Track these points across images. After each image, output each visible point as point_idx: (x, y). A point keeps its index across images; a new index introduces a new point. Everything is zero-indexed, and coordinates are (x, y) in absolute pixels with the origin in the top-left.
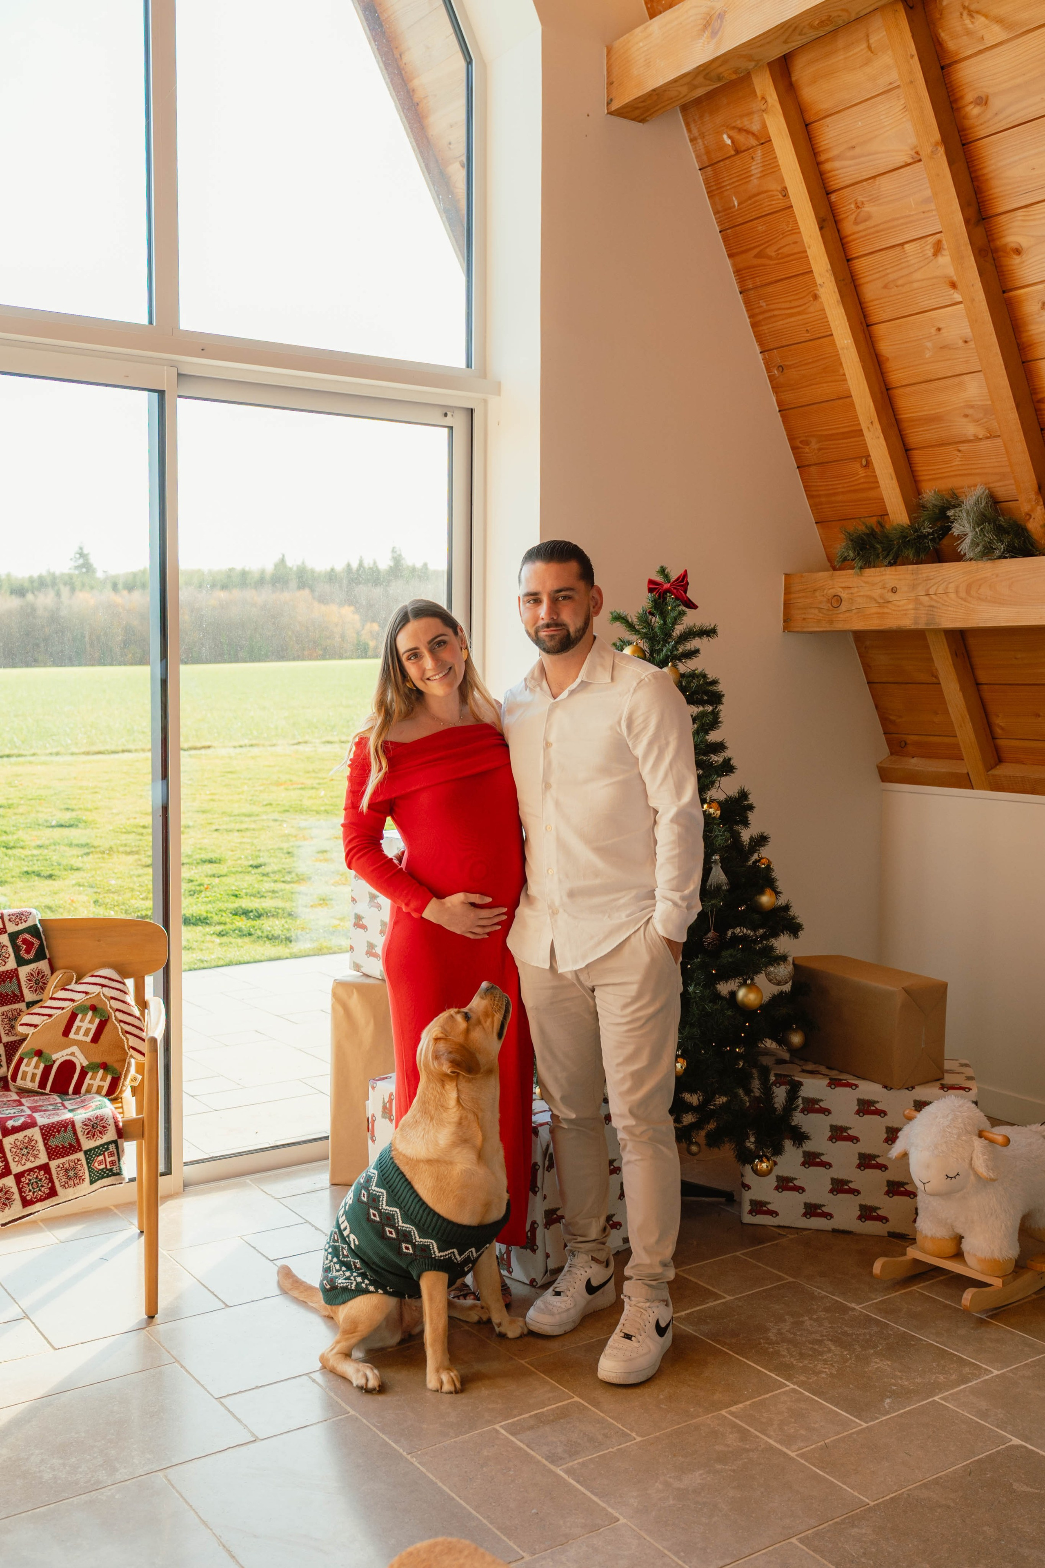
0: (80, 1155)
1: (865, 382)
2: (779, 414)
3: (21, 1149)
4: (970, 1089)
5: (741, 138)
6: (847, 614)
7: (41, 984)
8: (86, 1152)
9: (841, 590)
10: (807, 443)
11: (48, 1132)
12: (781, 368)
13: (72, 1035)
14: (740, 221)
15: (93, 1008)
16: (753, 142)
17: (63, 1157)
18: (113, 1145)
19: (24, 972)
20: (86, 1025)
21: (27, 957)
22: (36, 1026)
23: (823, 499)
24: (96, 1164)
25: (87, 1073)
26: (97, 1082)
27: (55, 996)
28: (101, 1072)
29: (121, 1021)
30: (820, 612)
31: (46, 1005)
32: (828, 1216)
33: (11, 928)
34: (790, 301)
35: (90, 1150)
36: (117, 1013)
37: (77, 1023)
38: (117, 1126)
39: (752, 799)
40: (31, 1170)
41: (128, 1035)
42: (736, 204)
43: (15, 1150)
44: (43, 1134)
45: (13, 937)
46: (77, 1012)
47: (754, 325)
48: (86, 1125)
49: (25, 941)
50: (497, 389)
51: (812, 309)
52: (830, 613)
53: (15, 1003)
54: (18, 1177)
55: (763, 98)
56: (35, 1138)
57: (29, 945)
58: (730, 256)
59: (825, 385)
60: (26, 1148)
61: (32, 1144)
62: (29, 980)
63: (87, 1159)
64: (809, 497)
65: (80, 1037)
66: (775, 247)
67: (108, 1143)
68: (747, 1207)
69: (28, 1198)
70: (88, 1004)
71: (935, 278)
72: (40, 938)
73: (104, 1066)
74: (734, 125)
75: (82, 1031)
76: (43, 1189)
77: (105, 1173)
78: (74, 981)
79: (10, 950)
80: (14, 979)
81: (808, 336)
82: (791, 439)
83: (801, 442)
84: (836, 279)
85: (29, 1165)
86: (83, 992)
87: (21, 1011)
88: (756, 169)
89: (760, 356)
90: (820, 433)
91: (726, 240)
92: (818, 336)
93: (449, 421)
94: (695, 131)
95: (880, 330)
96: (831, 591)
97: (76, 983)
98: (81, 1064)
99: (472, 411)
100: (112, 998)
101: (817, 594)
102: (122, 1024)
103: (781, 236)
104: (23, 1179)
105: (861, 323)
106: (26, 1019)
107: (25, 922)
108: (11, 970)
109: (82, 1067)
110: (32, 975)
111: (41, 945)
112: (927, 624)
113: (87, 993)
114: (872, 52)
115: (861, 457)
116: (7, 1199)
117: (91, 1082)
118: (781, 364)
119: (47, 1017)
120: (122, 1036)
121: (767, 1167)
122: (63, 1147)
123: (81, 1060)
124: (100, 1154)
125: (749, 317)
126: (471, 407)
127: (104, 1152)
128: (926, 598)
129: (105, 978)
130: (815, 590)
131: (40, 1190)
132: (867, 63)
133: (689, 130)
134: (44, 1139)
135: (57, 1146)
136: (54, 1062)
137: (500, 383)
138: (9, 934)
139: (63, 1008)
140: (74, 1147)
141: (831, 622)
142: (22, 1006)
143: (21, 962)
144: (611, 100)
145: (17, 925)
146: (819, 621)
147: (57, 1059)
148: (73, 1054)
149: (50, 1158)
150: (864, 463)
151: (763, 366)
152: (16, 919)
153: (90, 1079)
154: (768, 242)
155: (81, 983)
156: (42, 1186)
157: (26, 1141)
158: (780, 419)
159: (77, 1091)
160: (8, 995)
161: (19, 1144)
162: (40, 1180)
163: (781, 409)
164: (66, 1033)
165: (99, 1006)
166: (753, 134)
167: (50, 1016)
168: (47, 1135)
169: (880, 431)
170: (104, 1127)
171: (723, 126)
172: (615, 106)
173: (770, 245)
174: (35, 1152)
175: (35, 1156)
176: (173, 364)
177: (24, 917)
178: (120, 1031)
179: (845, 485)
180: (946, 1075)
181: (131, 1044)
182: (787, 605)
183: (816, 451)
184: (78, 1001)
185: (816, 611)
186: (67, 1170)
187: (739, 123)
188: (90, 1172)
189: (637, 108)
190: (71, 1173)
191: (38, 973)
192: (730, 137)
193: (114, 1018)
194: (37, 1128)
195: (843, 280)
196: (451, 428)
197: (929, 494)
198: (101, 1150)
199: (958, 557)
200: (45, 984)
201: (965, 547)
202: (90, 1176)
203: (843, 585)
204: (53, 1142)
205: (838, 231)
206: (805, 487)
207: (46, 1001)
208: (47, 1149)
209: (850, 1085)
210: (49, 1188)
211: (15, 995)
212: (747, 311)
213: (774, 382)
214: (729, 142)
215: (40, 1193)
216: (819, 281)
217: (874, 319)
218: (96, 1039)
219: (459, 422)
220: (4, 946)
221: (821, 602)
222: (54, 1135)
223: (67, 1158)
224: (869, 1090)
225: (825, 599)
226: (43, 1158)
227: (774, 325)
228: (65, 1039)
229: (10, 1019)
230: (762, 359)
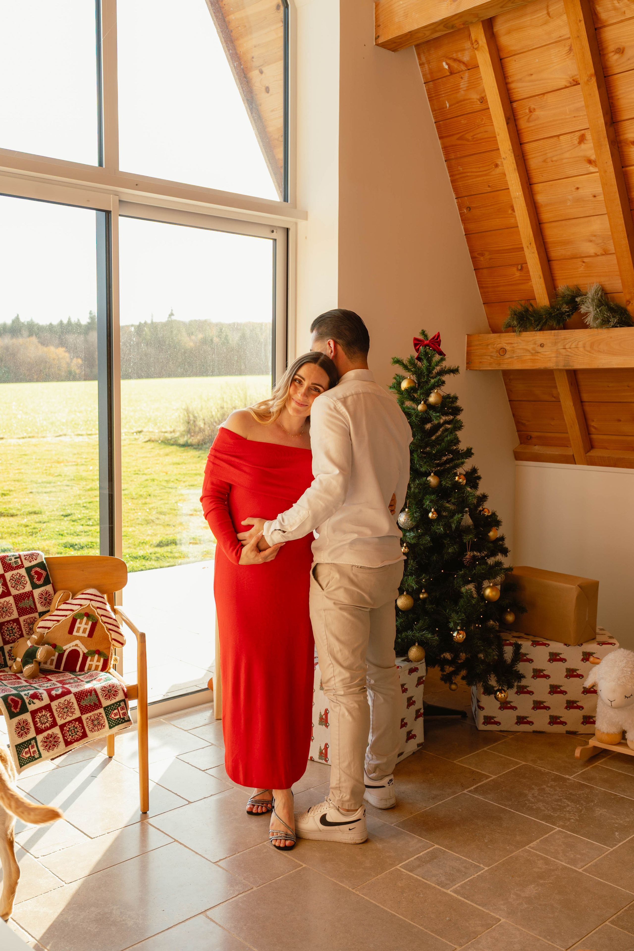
0: (101, 710)
1: (528, 219)
2: (465, 236)
3: (63, 709)
4: (615, 644)
5: (455, 65)
6: (510, 360)
7: (48, 600)
8: (105, 708)
9: (506, 345)
10: (482, 255)
11: (80, 696)
12: (469, 208)
13: (75, 633)
14: (449, 116)
15: (87, 615)
16: (463, 67)
17: (90, 712)
18: (123, 702)
19: (37, 593)
20: (83, 626)
21: (38, 583)
22: (49, 628)
23: (490, 290)
24: (113, 716)
25: (87, 657)
26: (95, 663)
27: (60, 608)
28: (96, 656)
29: (105, 622)
30: (491, 358)
31: (53, 614)
32: (530, 723)
33: (27, 564)
34: (479, 168)
35: (108, 707)
36: (102, 617)
37: (77, 625)
38: (123, 690)
39: (480, 473)
40: (70, 722)
41: (111, 632)
42: (448, 105)
43: (59, 710)
44: (76, 698)
45: (29, 570)
46: (76, 618)
47: (453, 181)
48: (103, 691)
49: (36, 573)
50: (305, 216)
51: (493, 173)
52: (499, 359)
53: (31, 613)
54: (62, 727)
55: (476, 41)
56: (71, 701)
57: (39, 575)
58: (441, 138)
60: (67, 707)
61: (70, 705)
62: (40, 598)
63: (106, 713)
64: (481, 288)
65: (80, 634)
66: (472, 134)
67: (120, 702)
68: (482, 720)
69: (69, 740)
70: (83, 612)
71: (578, 157)
72: (46, 570)
73: (98, 652)
74: (450, 56)
75: (81, 630)
76: (78, 733)
77: (120, 721)
78: (71, 598)
79: (27, 578)
80: (31, 598)
81: (489, 189)
82: (472, 252)
83: (478, 254)
84: (514, 155)
85: (69, 719)
86: (78, 605)
87: (35, 618)
88: (463, 84)
89: (455, 201)
90: (491, 249)
91: (438, 128)
92: (496, 189)
93: (274, 235)
94: (424, 59)
95: (538, 188)
96: (498, 345)
97: (72, 599)
98: (83, 652)
99: (288, 230)
100: (98, 608)
101: (490, 347)
102: (106, 624)
103: (477, 127)
104: (65, 728)
105: (527, 183)
106: (41, 624)
107: (36, 560)
108: (29, 592)
109: (84, 654)
110: (42, 594)
111: (47, 575)
112: (564, 366)
113: (81, 605)
114: (550, 17)
115: (518, 264)
116: (55, 742)
117: (91, 663)
118: (470, 206)
119: (56, 622)
120: (107, 632)
121: (504, 696)
122: (90, 705)
123: (82, 649)
124: (115, 709)
125: (450, 176)
126: (286, 226)
127: (118, 707)
128: (564, 350)
129: (92, 595)
130: (488, 345)
131: (76, 734)
132: (545, 23)
133: (419, 58)
134: (78, 701)
135: (86, 705)
136: (65, 651)
137: (307, 212)
138: (25, 568)
139: (66, 616)
140: (97, 705)
141: (499, 364)
142: (36, 615)
143: (35, 586)
144: (378, 36)
145: (31, 562)
146: (491, 364)
147: (67, 649)
148: (76, 645)
149: (82, 714)
150: (519, 267)
151: (457, 207)
152: (29, 558)
153: (90, 661)
154: (467, 130)
155: (74, 599)
156: (78, 732)
157: (66, 703)
158: (466, 240)
159: (82, 669)
160: (27, 608)
161: (61, 705)
162: (76, 728)
163: (468, 233)
164: (71, 631)
165: (90, 613)
166: (464, 63)
167: (58, 621)
168: (79, 699)
169: (535, 249)
170: (116, 691)
171: (444, 57)
172: (381, 40)
173: (468, 132)
174: (72, 710)
175: (73, 713)
176: (116, 194)
177: (34, 557)
178: (106, 629)
179: (506, 281)
180: (597, 636)
181: (113, 637)
182: (469, 353)
183: (489, 260)
184: (76, 610)
185: (489, 358)
186: (93, 721)
187: (454, 56)
188: (108, 721)
189: (395, 43)
190: (96, 722)
191: (46, 593)
192: (447, 64)
193: (100, 621)
194: (72, 695)
195: (518, 156)
196: (275, 240)
197: (562, 286)
198: (116, 706)
199: (585, 326)
200: (50, 600)
201: (589, 319)
202: (109, 723)
203: (507, 342)
204: (83, 703)
205: (516, 126)
206: (478, 281)
207: (53, 611)
208: (80, 707)
209: (544, 644)
210: (82, 733)
211: (31, 608)
212: (449, 172)
213: (464, 217)
214: (446, 67)
215: (76, 736)
216: (503, 156)
217: (535, 180)
218: (91, 635)
219: (280, 236)
220: (23, 576)
221: (492, 352)
222: (84, 698)
223: (93, 713)
224: (556, 647)
225: (495, 350)
226: (77, 714)
227: (467, 182)
228: (70, 636)
229: (29, 624)
230: (457, 203)
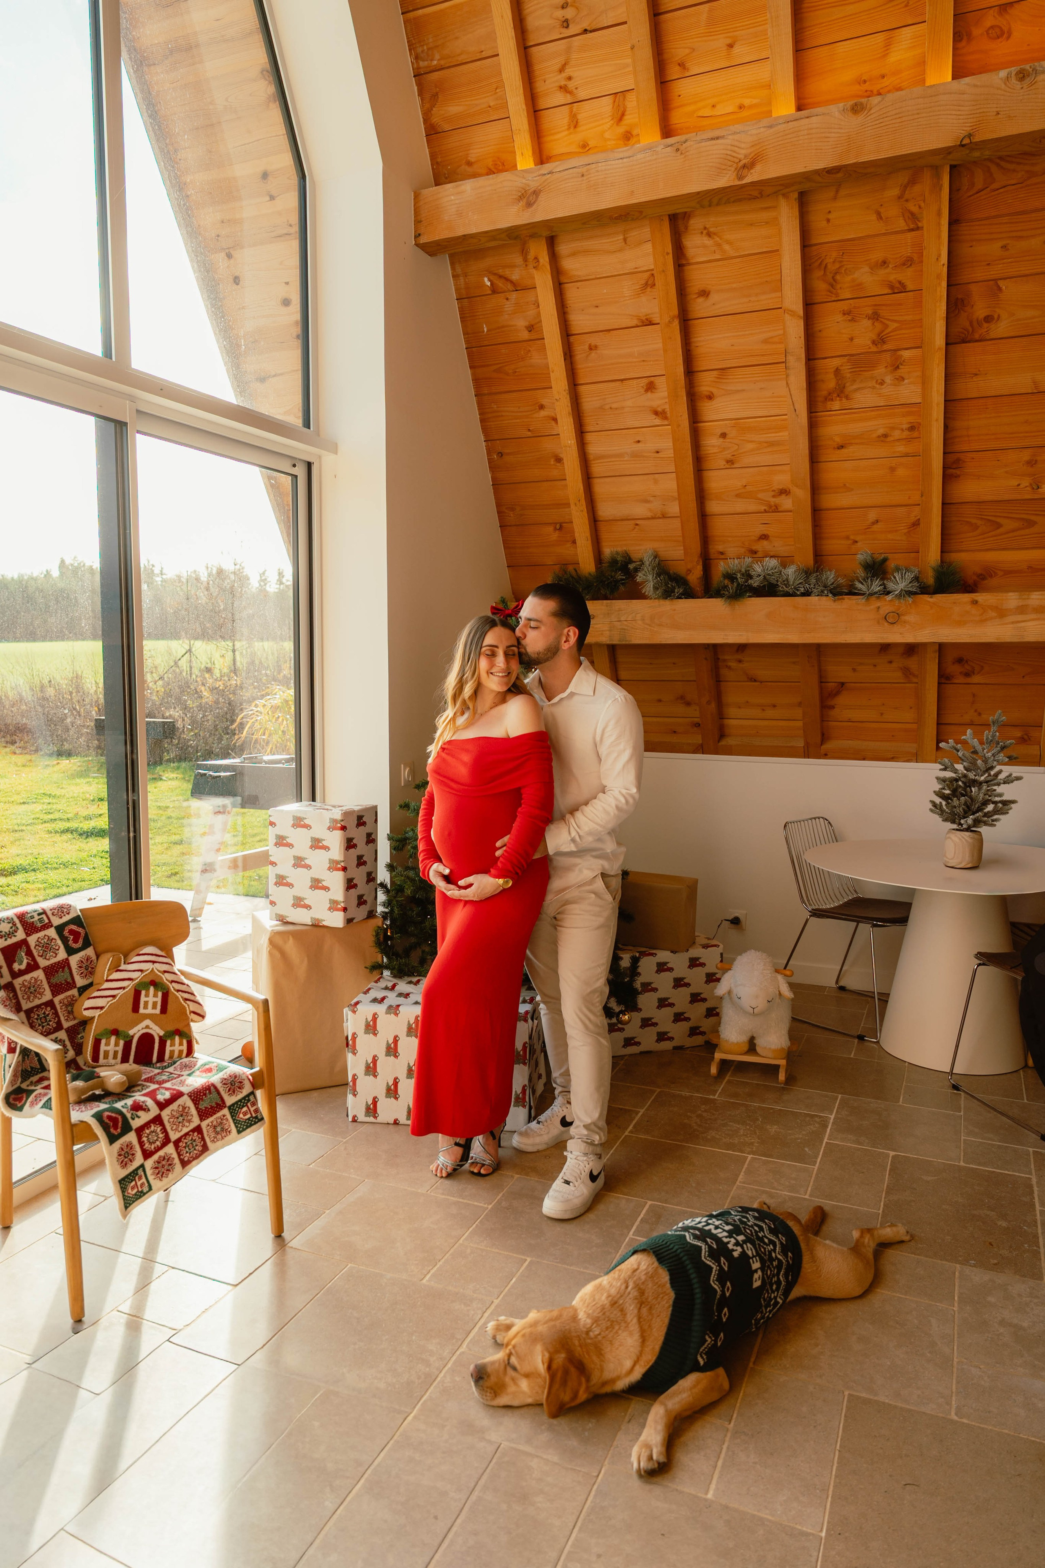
0: (225, 1111)
1: (580, 471)
2: (492, 487)
3: (178, 1118)
4: (718, 946)
5: (500, 284)
7: (90, 969)
8: (229, 1108)
10: (512, 510)
11: (197, 1096)
12: (501, 454)
13: (142, 1011)
14: (486, 343)
15: (153, 983)
16: (510, 287)
17: (212, 1116)
18: (251, 1096)
19: (74, 960)
20: (151, 1000)
21: (75, 946)
22: (102, 1008)
23: (518, 550)
24: (241, 1116)
25: (166, 1042)
26: (177, 1048)
27: (111, 978)
28: (177, 1038)
29: (178, 991)
31: (103, 987)
32: (638, 1044)
33: (56, 921)
34: (519, 407)
35: (233, 1105)
36: (173, 984)
37: (143, 999)
38: (249, 1079)
40: (187, 1134)
41: (188, 1002)
42: (485, 330)
43: (172, 1120)
44: (193, 1100)
45: (60, 929)
46: (140, 989)
47: (482, 421)
48: (224, 1084)
49: (71, 932)
50: (334, 448)
51: (536, 415)
53: (68, 990)
54: (177, 1143)
55: (536, 258)
56: (187, 1105)
57: (76, 935)
58: (471, 367)
60: (182, 1116)
61: (186, 1111)
62: (80, 967)
63: (231, 1113)
65: (150, 1010)
66: (513, 367)
67: (248, 1095)
69: (186, 1159)
70: (148, 980)
71: (644, 407)
72: (83, 927)
73: (178, 1032)
74: (496, 272)
75: (150, 1005)
76: (197, 1148)
77: (252, 1121)
78: (123, 962)
79: (59, 942)
80: (66, 969)
81: (529, 434)
82: (498, 505)
83: (507, 509)
85: (185, 1130)
86: (138, 971)
87: (73, 997)
88: (508, 307)
89: (484, 444)
90: (526, 504)
91: (470, 355)
92: (537, 435)
93: (294, 471)
94: (459, 270)
95: (589, 437)
97: (125, 963)
98: (158, 1034)
99: (310, 464)
100: (165, 972)
102: (180, 993)
103: (521, 360)
104: (181, 1144)
105: (580, 430)
106: (88, 1003)
107: (68, 914)
108: (63, 960)
109: (160, 1037)
110: (82, 962)
111: (86, 934)
112: (620, 641)
113: (141, 971)
114: (626, 243)
115: (556, 524)
116: (170, 1165)
117: (172, 1048)
118: (501, 452)
119: (111, 998)
120: (184, 1004)
122: (212, 1107)
123: (157, 1031)
124: (243, 1107)
125: (480, 414)
126: (312, 461)
127: (247, 1103)
128: (619, 623)
129: (152, 955)
131: (195, 1149)
132: (620, 250)
133: (453, 269)
134: (195, 1104)
135: (206, 1108)
136: (133, 1037)
137: (336, 444)
138: (55, 927)
139: (124, 988)
140: (220, 1105)
142: (74, 992)
143: (71, 951)
144: (419, 235)
145: (61, 918)
147: (135, 1034)
148: (147, 1027)
149: (201, 1120)
150: (558, 527)
151: (485, 451)
152: (58, 912)
153: (171, 1046)
154: (508, 362)
155: (129, 964)
156: (196, 1145)
157: (181, 1110)
158: (492, 491)
159: (161, 1058)
160: (62, 984)
161: (175, 1114)
162: (195, 1141)
163: (496, 483)
164: (136, 1008)
165: (157, 981)
166: (512, 282)
167: (114, 996)
168: (196, 1101)
169: (585, 506)
170: (241, 1082)
171: (487, 271)
172: (423, 240)
173: (509, 365)
174: (189, 1118)
175: (189, 1121)
176: (132, 399)
177: (65, 910)
178: (181, 999)
179: (539, 542)
181: (192, 1009)
183: (518, 516)
184: (137, 979)
186: (215, 1127)
187: (501, 272)
188: (235, 1123)
189: (440, 245)
190: (218, 1129)
191: (87, 960)
192: (489, 280)
193: (172, 989)
194: (185, 1097)
196: (295, 476)
197: (607, 551)
198: (244, 1103)
199: (643, 597)
200: (93, 968)
201: (649, 589)
202: (237, 1127)
204: (203, 1105)
205: (572, 363)
206: (503, 540)
207: (102, 984)
208: (198, 1112)
209: (652, 954)
210: (202, 1146)
211: (68, 983)
212: (479, 409)
213: (493, 464)
214: (489, 284)
215: (195, 1152)
217: (589, 428)
218: (164, 1010)
219: (302, 473)
220: (53, 939)
222: (202, 1099)
223: (215, 1116)
226: (196, 1121)
227: (501, 422)
228: (135, 1015)
229: (67, 1006)
230: (486, 446)
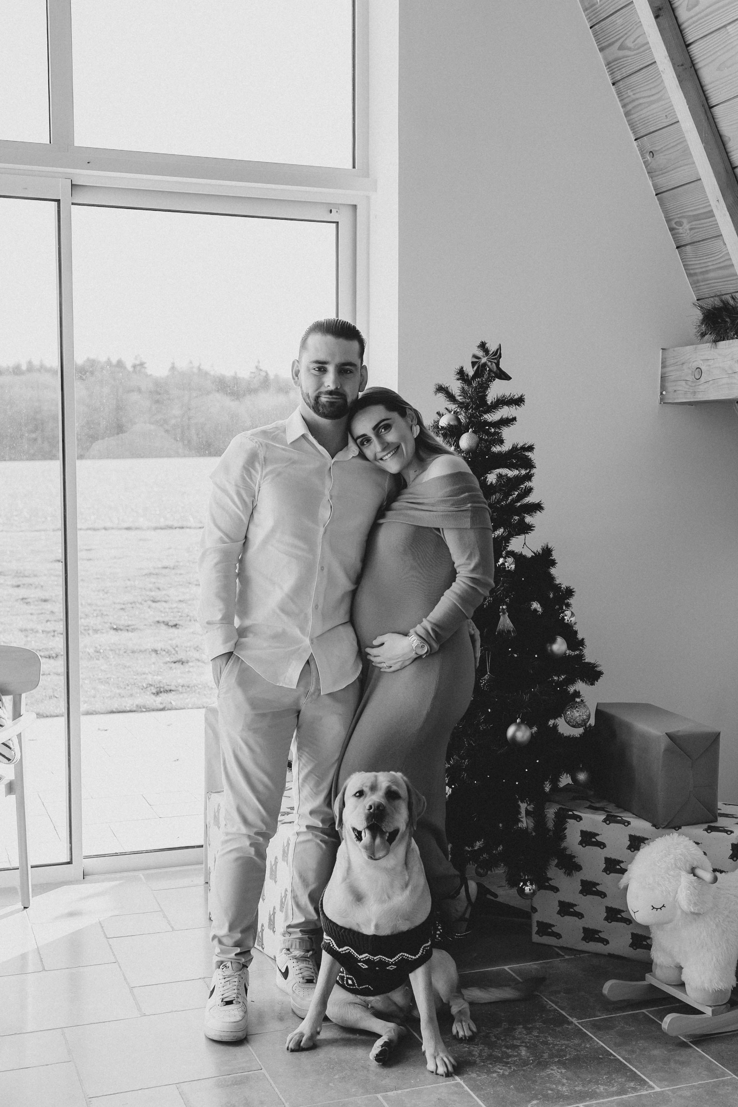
2: (656, 197)
4: (732, 832)
6: (706, 385)
9: (701, 362)
10: (680, 224)
12: (652, 154)
14: (604, 16)
23: (700, 278)
30: (686, 384)
32: (604, 941)
34: (650, 89)
47: (627, 114)
52: (693, 385)
58: (601, 50)
59: (686, 167)
64: (689, 275)
66: (632, 39)
68: (535, 929)
82: (668, 221)
83: (676, 223)
84: (674, 65)
89: (635, 143)
90: (691, 214)
91: (595, 35)
93: (333, 217)
95: (722, 111)
96: (696, 363)
101: (685, 367)
103: (635, 27)
105: (703, 106)
118: (651, 150)
125: (622, 107)
126: (355, 204)
130: (684, 364)
141: (695, 393)
146: (686, 393)
151: (638, 152)
154: (626, 34)
158: (658, 202)
163: (658, 192)
169: (726, 207)
173: (628, 37)
176: (67, 177)
179: (715, 263)
180: (719, 819)
182: (663, 378)
183: (688, 231)
185: (683, 383)
195: (682, 65)
196: (337, 223)
203: (703, 358)
205: (676, 18)
206: (684, 266)
209: (624, 822)
212: (621, 101)
213: (648, 167)
216: (661, 68)
217: (713, 101)
219: (344, 218)
221: (688, 375)
224: (640, 827)
225: (690, 372)
227: (641, 112)
230: (637, 146)
